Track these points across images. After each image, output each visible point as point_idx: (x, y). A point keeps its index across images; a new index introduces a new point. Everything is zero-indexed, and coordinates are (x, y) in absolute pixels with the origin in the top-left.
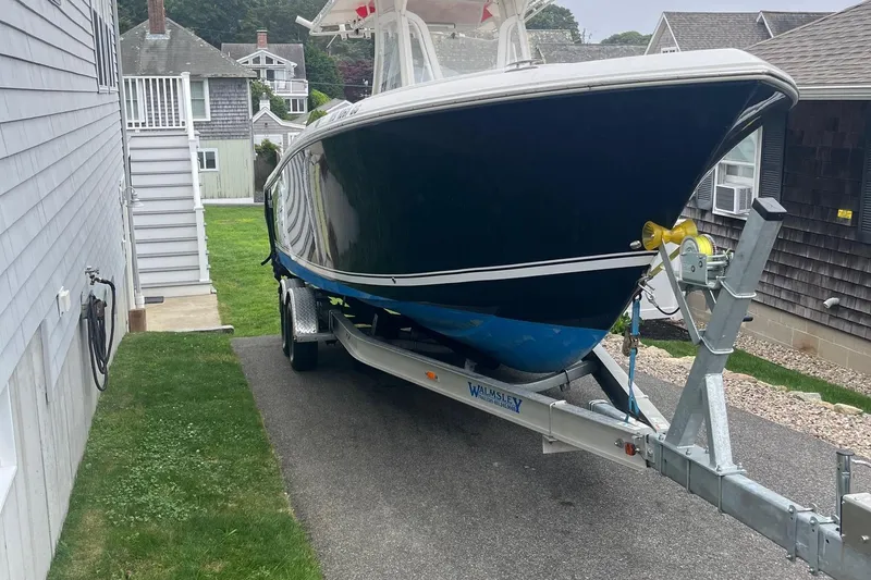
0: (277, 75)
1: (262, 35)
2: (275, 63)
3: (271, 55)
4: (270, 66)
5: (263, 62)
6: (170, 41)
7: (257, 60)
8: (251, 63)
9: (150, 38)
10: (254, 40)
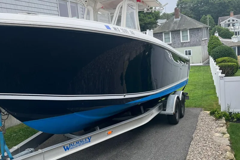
0: (236, 25)
1: (232, 13)
2: (235, 21)
3: (234, 19)
4: (233, 22)
5: (231, 21)
6: (180, 20)
7: (229, 21)
8: (227, 22)
9: (175, 20)
10: (229, 15)
